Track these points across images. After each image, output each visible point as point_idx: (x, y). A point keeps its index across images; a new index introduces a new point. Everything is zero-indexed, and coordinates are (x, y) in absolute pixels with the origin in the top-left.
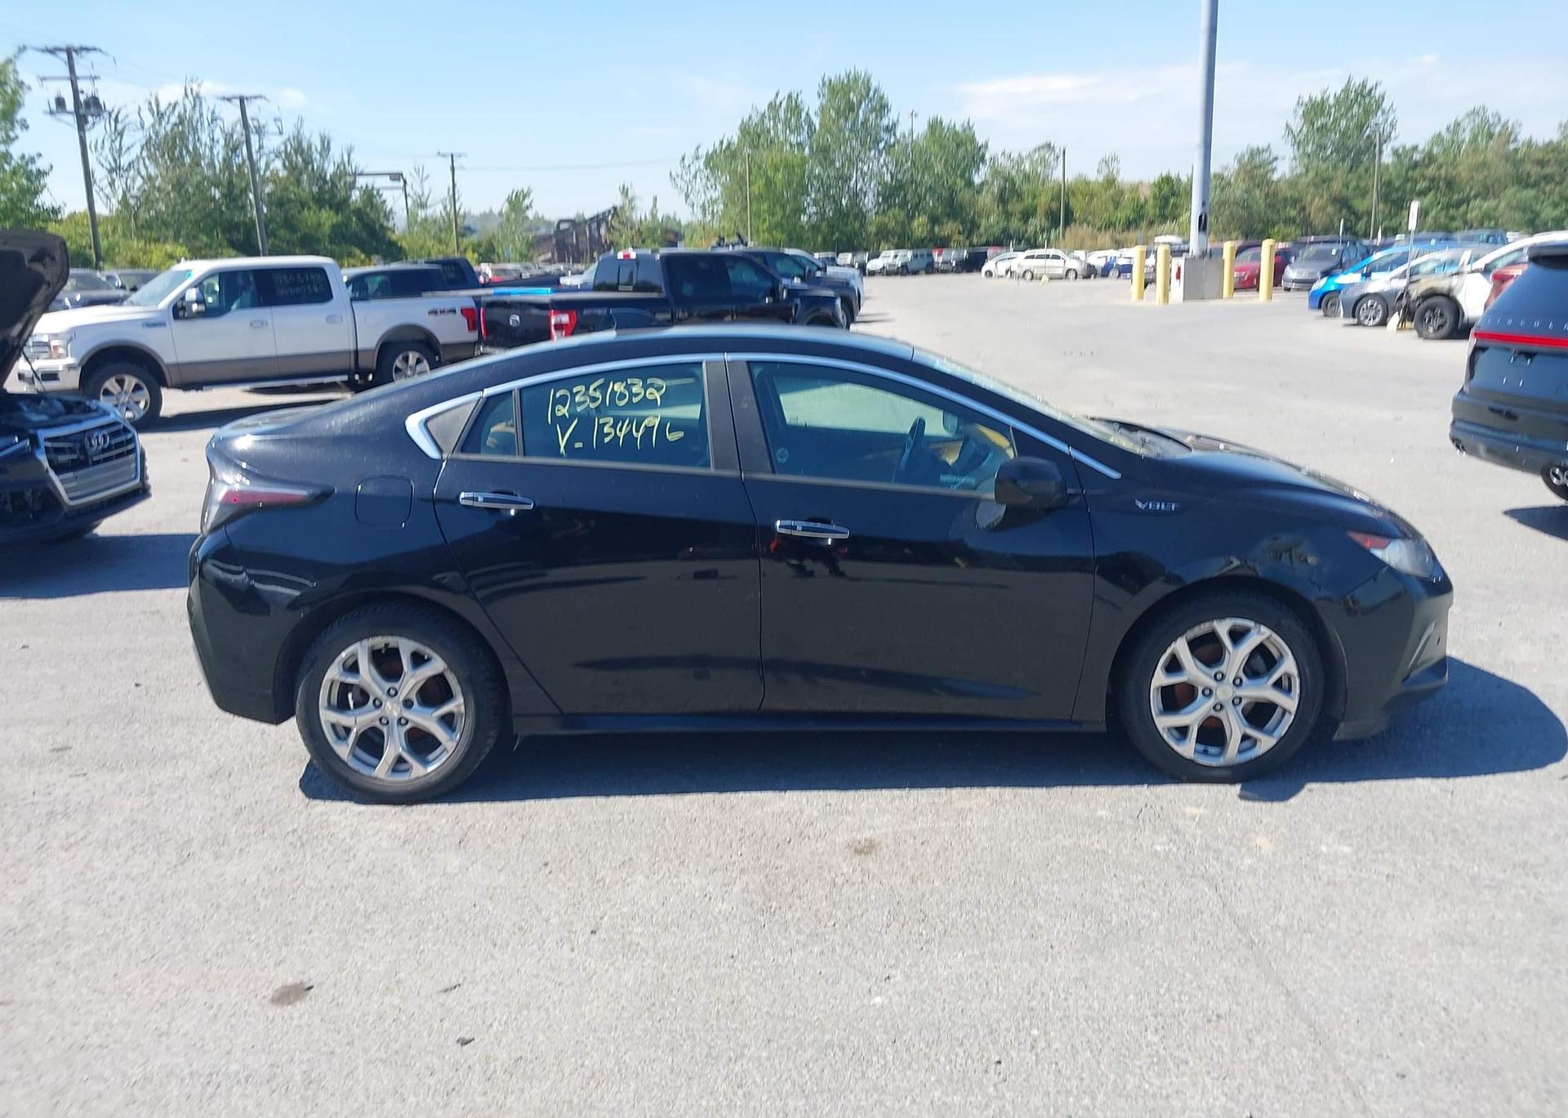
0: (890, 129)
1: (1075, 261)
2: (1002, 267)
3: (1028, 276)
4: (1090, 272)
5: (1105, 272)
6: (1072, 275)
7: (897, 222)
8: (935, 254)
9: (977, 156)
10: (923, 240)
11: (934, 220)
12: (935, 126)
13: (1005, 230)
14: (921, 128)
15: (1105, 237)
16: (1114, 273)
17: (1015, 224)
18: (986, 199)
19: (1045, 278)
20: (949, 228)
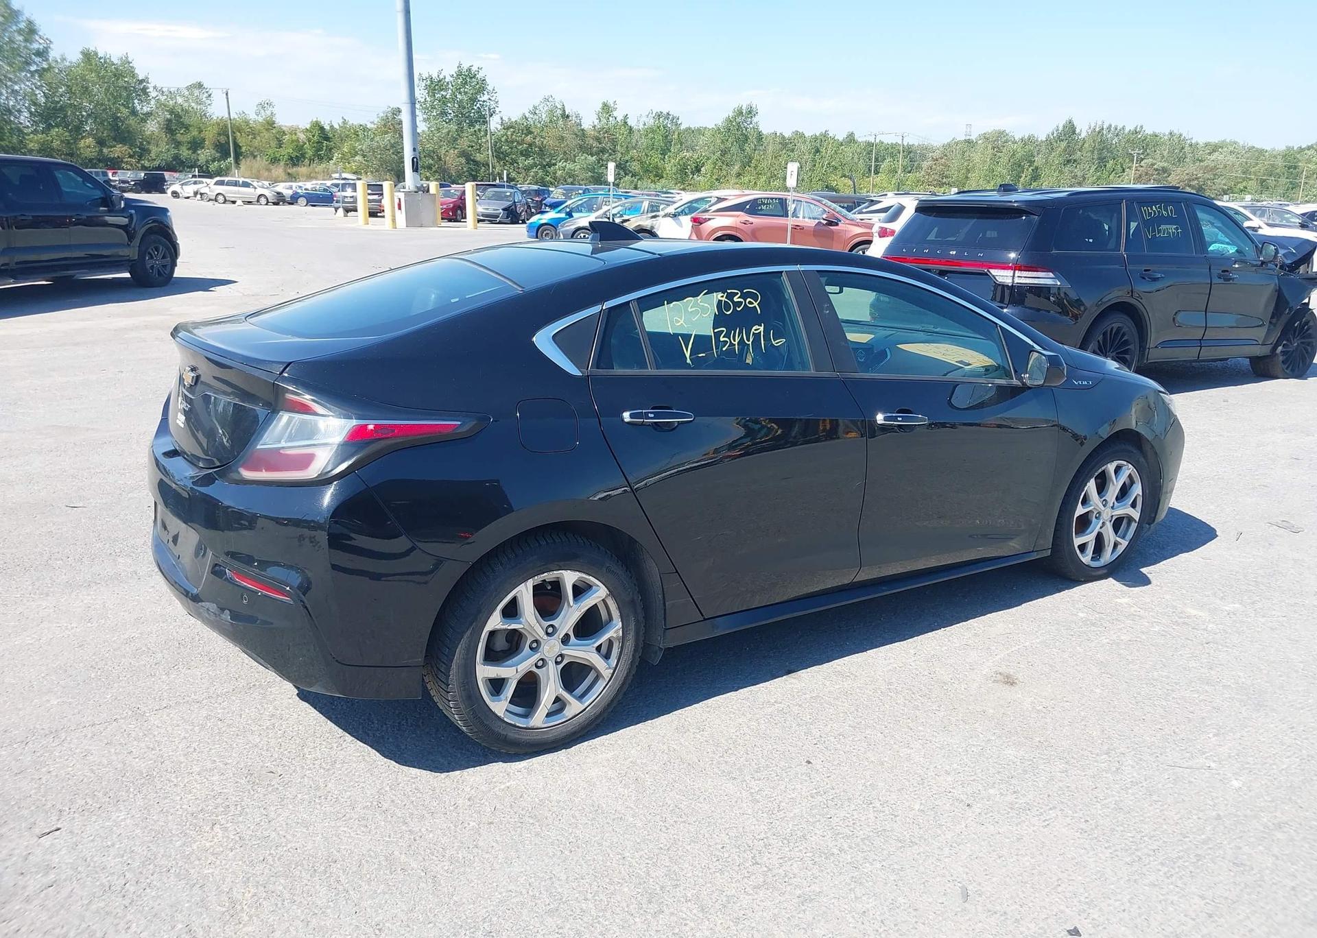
0: (42, 54)
1: (261, 188)
2: (189, 190)
3: (221, 199)
4: (280, 200)
5: (294, 200)
6: (263, 200)
7: (62, 142)
8: (110, 174)
9: (140, 89)
10: (90, 160)
11: (101, 143)
12: (88, 56)
13: (176, 157)
14: (74, 56)
15: (279, 171)
16: (302, 201)
17: (185, 153)
18: (152, 127)
19: (239, 202)
20: (118, 150)
